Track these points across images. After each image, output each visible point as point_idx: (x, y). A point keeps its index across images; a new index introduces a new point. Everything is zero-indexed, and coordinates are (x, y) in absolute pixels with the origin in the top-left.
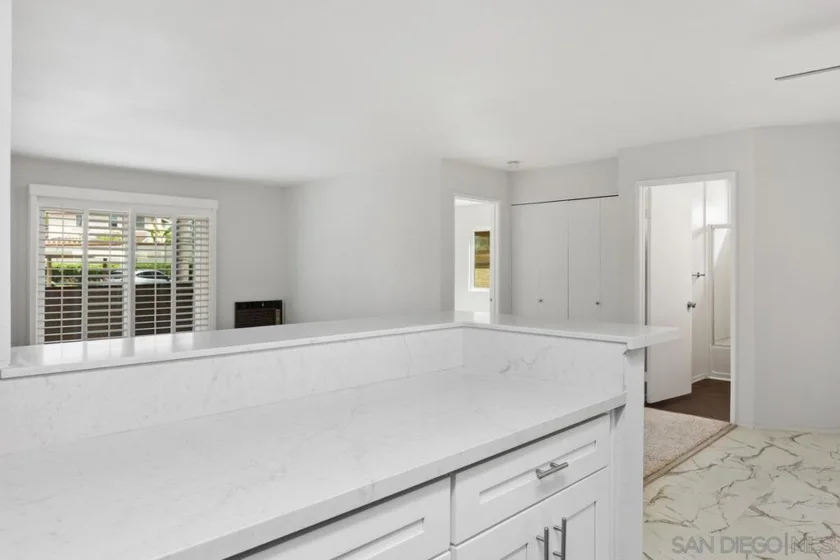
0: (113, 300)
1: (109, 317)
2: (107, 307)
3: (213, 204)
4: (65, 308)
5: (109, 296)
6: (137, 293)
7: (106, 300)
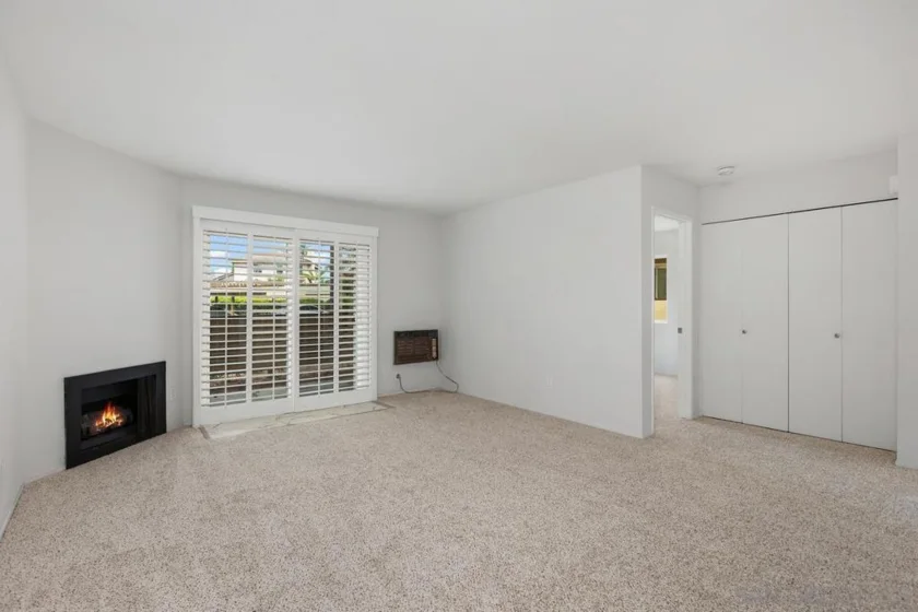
0: (277, 328)
1: (274, 346)
2: (271, 336)
3: (374, 231)
4: (229, 337)
5: (274, 325)
6: (301, 321)
7: (271, 328)
